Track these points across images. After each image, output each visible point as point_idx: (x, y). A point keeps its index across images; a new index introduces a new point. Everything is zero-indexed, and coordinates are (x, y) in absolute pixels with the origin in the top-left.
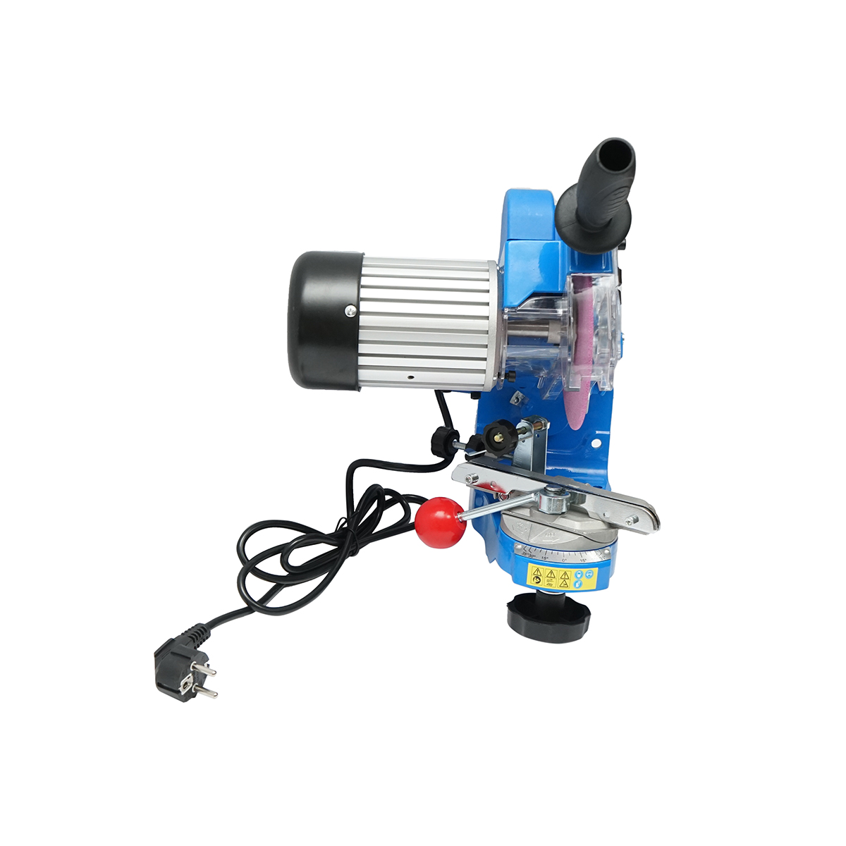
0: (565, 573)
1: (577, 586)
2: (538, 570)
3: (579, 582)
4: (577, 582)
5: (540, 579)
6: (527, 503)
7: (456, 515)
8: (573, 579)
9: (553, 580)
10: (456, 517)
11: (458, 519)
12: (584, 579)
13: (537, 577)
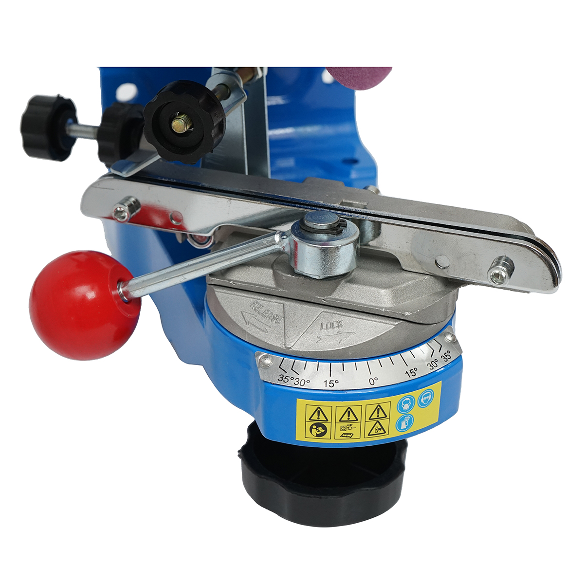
0: (379, 408)
1: (404, 426)
2: (319, 410)
3: (407, 419)
4: (402, 419)
5: (324, 428)
6: (264, 255)
7: (115, 288)
8: (395, 415)
9: (354, 425)
10: (113, 293)
11: (118, 297)
12: (416, 411)
13: (318, 425)
